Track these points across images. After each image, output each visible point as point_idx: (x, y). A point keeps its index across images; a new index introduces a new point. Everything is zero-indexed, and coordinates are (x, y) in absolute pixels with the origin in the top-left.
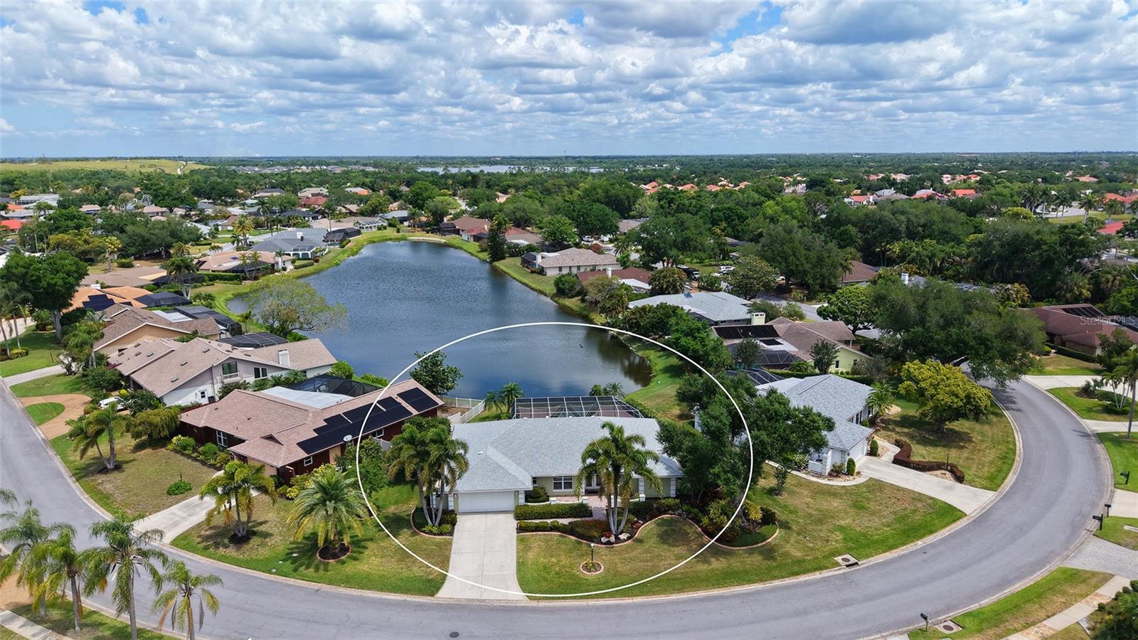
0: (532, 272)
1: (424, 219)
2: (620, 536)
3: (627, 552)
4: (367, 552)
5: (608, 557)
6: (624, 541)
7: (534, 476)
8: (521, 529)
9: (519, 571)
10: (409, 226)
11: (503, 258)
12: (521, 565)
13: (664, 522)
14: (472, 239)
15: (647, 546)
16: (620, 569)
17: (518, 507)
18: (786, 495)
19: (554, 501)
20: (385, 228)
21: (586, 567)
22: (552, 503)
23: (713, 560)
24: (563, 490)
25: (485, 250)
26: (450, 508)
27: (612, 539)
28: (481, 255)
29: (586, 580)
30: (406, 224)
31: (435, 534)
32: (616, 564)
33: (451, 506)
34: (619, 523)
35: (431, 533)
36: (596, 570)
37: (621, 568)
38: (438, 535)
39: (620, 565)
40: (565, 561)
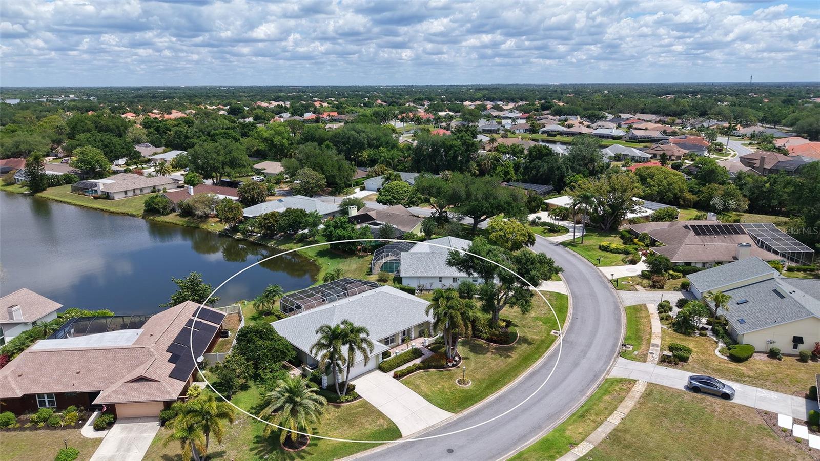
0: (96, 198)
2: (455, 359)
3: (469, 366)
6: (460, 361)
8: (396, 377)
11: (44, 189)
13: (464, 343)
15: (473, 359)
17: (380, 364)
19: (397, 352)
21: (461, 383)
22: (395, 355)
23: (509, 354)
27: (453, 362)
28: (10, 189)
29: (470, 390)
31: (350, 401)
36: (468, 383)
37: (477, 376)
38: (354, 400)
39: (474, 375)
40: (446, 384)
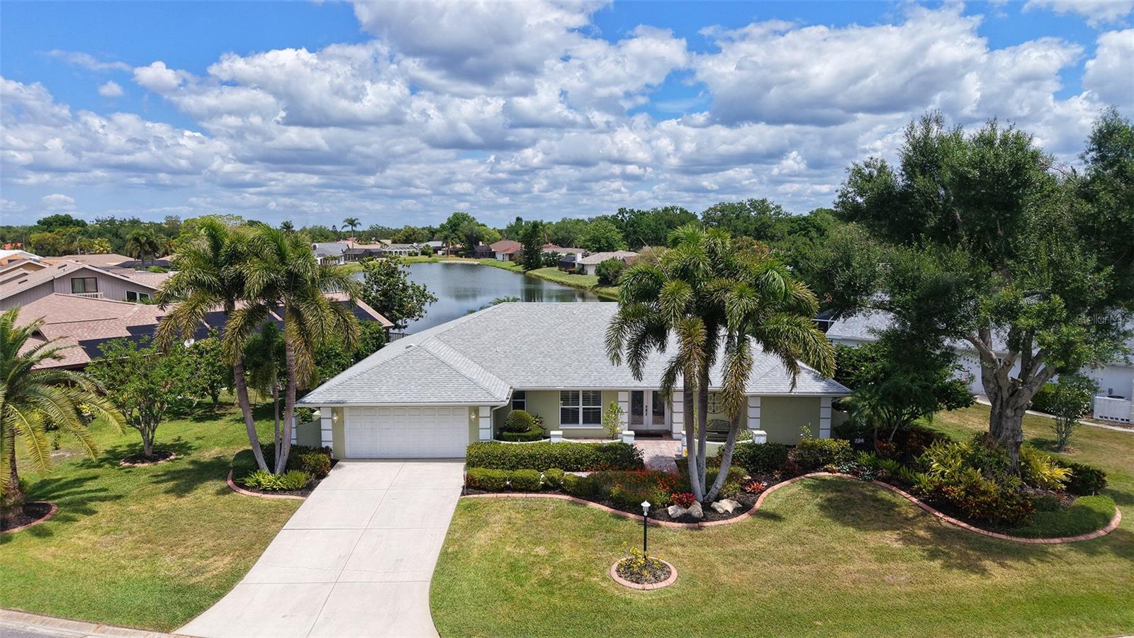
0: (571, 273)
1: (458, 246)
2: (715, 505)
3: (739, 540)
4: (85, 521)
5: (689, 550)
6: (726, 515)
7: (518, 386)
8: (472, 486)
9: (440, 570)
10: (443, 254)
11: (539, 267)
12: (448, 559)
13: (823, 485)
14: (507, 258)
15: (788, 528)
16: (724, 579)
17: (476, 444)
18: (1078, 453)
19: (557, 437)
20: (416, 254)
21: (628, 571)
22: (554, 440)
23: (988, 563)
24: (581, 426)
25: (520, 264)
26: (324, 445)
27: (697, 509)
28: (514, 268)
29: (628, 603)
30: (440, 253)
31: (265, 491)
32: (711, 565)
33: (327, 438)
34: (711, 480)
35: (258, 487)
36: (657, 579)
37: (726, 575)
38: (274, 491)
39: (722, 569)
40: (568, 553)
